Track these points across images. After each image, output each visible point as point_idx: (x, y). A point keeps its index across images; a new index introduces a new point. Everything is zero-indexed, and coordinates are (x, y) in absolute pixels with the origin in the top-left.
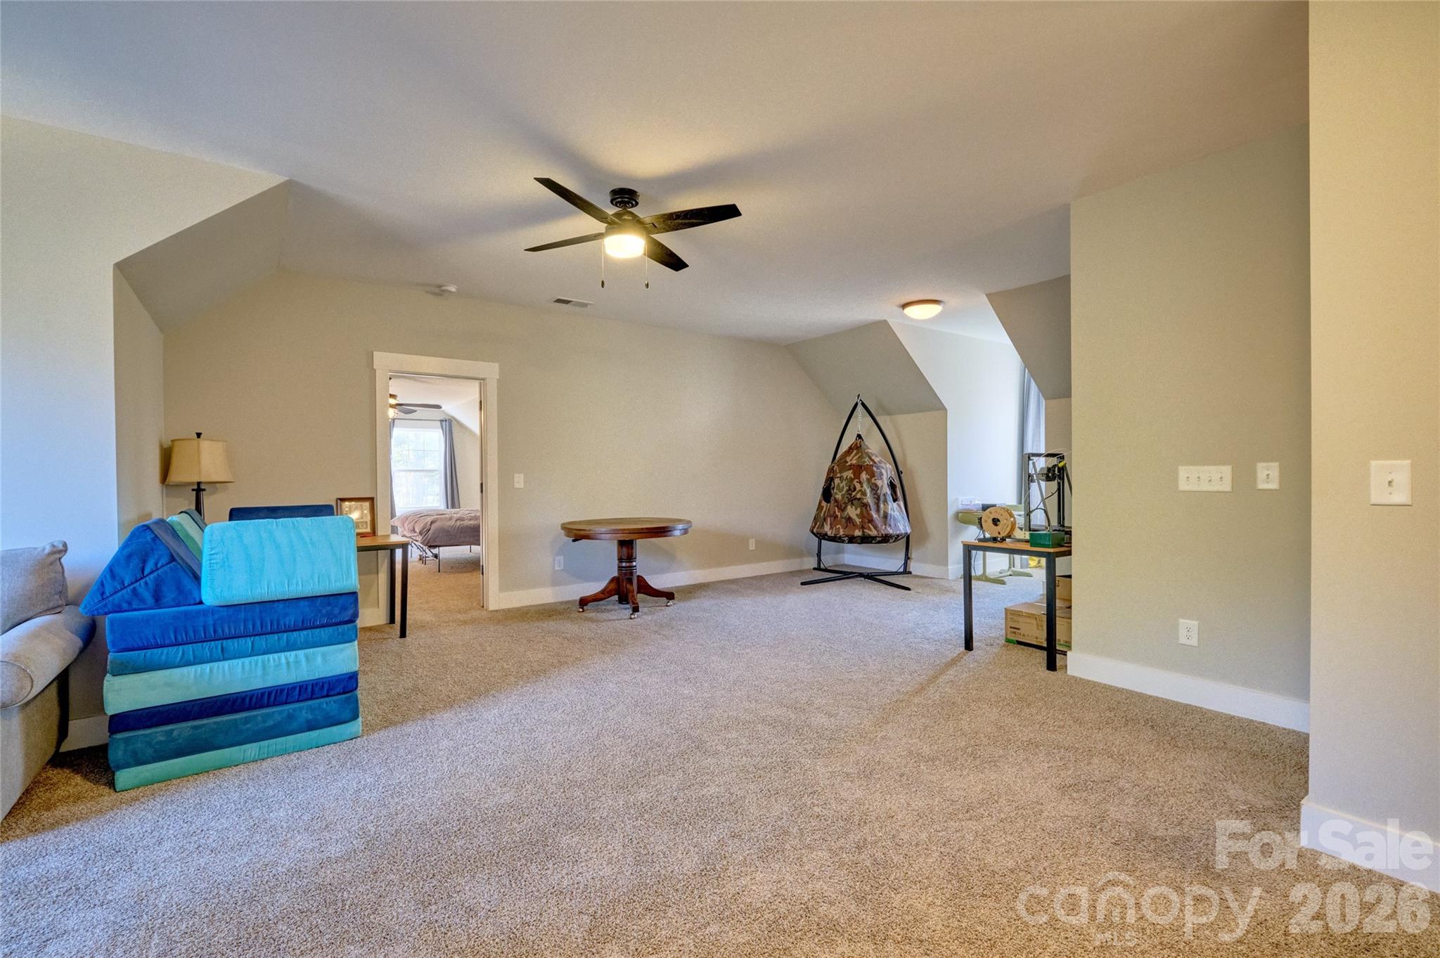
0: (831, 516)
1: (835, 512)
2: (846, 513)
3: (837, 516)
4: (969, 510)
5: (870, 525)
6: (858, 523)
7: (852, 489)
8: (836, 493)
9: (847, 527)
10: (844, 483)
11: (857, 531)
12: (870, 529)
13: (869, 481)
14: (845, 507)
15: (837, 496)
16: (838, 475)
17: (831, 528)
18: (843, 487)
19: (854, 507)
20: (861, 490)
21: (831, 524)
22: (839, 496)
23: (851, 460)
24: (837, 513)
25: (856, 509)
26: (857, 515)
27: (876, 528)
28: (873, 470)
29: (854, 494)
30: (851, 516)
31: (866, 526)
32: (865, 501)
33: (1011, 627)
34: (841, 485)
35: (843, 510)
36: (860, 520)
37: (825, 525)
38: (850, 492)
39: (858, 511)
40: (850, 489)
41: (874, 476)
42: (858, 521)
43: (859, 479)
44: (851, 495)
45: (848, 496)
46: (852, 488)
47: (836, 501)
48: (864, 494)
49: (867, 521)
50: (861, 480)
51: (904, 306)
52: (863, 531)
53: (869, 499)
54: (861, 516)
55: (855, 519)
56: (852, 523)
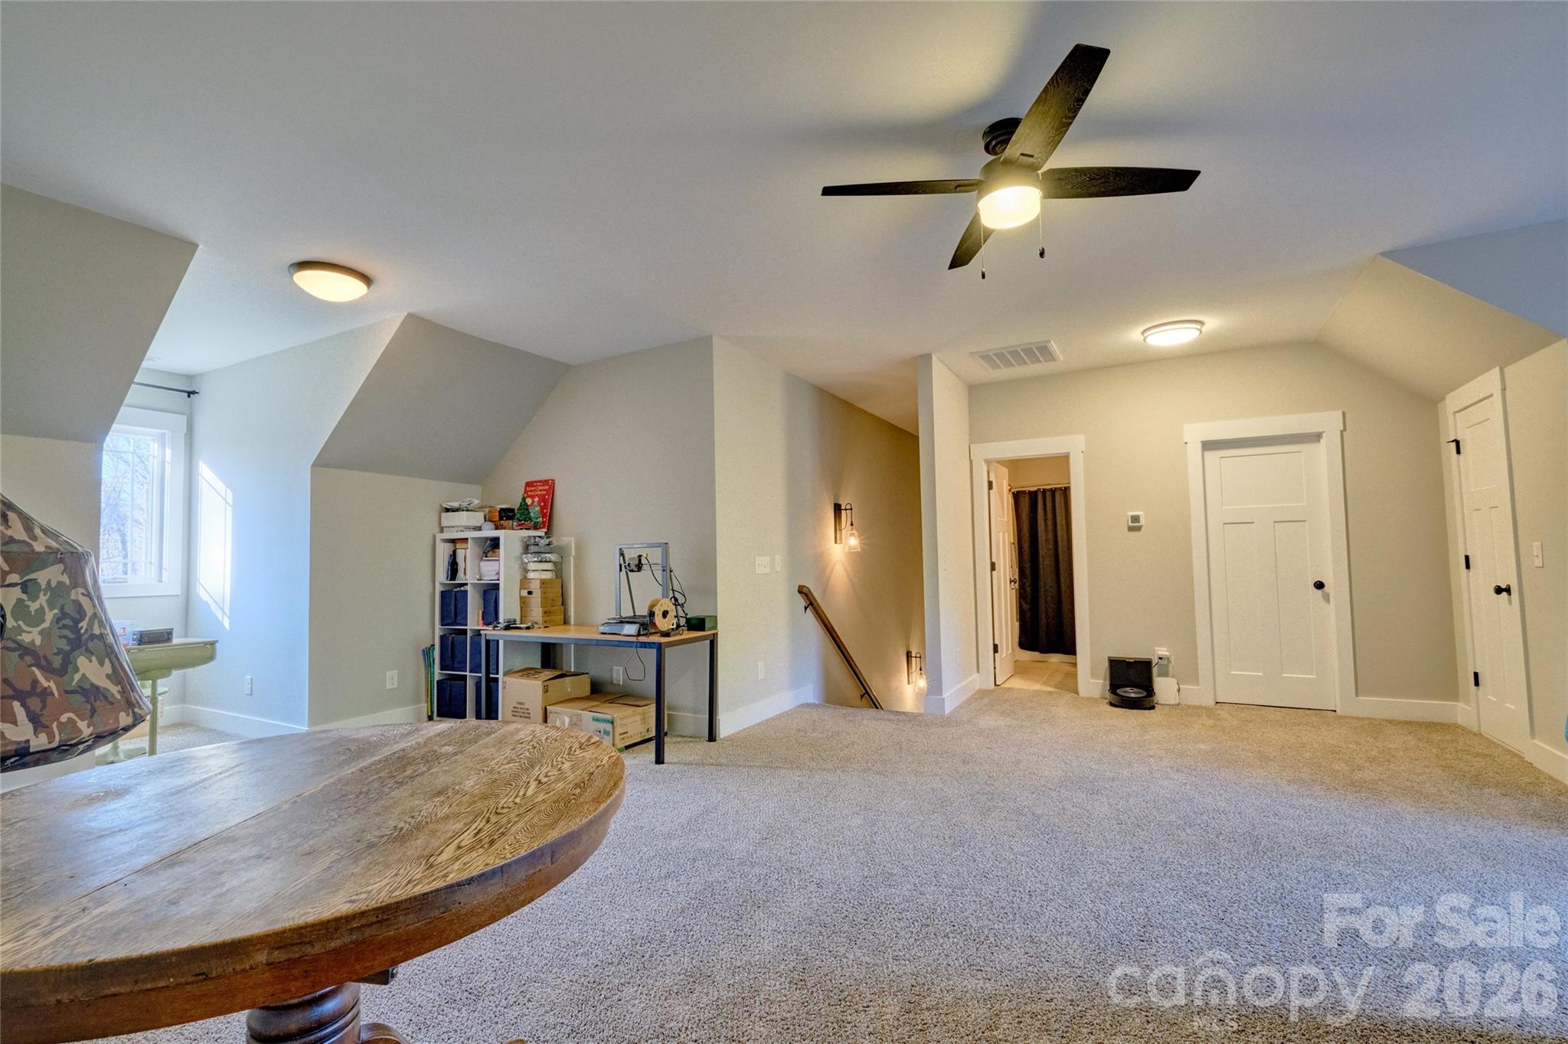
0: (21, 696)
1: (35, 682)
2: (77, 677)
3: (47, 692)
7: (71, 615)
8: (19, 630)
9: (93, 711)
10: (42, 599)
14: (69, 662)
15: (25, 637)
16: (14, 578)
17: (40, 725)
18: (41, 611)
19: (93, 658)
34: (34, 606)
40: (65, 615)
44: (74, 629)
45: (67, 633)
46: (70, 609)
47: (26, 648)
54: (112, 678)
55: (108, 690)
56: (106, 698)
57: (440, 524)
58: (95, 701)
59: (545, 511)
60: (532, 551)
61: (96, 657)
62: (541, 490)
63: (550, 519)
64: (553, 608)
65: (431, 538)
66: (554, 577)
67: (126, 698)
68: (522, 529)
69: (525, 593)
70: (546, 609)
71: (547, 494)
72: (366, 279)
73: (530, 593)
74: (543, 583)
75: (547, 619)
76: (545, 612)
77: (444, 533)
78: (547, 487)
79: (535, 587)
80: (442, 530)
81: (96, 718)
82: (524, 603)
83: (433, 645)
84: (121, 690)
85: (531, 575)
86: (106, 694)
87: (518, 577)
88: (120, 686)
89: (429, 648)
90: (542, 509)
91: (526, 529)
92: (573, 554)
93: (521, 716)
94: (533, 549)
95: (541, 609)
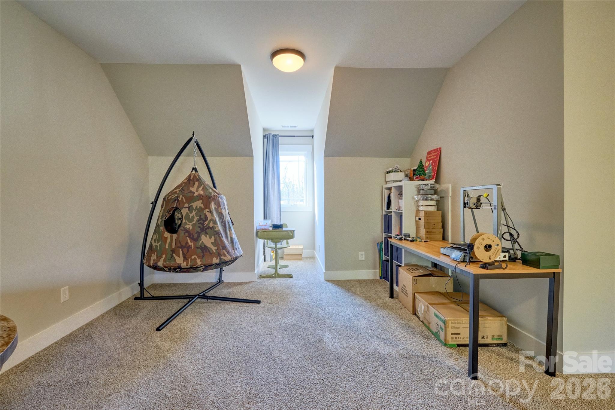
0: (182, 247)
1: (187, 243)
2: (200, 242)
3: (190, 247)
4: (265, 229)
5: (224, 251)
6: (215, 251)
7: (203, 219)
8: (186, 224)
9: (203, 256)
10: (194, 213)
11: (214, 259)
12: (225, 256)
13: (216, 210)
14: (199, 236)
15: (187, 226)
16: (186, 205)
17: (185, 259)
18: (193, 217)
19: (208, 236)
20: (212, 220)
21: (184, 256)
22: (189, 226)
23: (197, 191)
24: (190, 244)
25: (210, 238)
26: (212, 243)
27: (228, 252)
28: (218, 200)
29: (206, 223)
30: (207, 245)
31: (222, 253)
32: (217, 229)
33: (452, 334)
34: (191, 215)
35: (196, 240)
36: (216, 248)
37: (177, 258)
38: (202, 222)
39: (213, 240)
40: (201, 219)
41: (220, 206)
42: (214, 249)
43: (209, 208)
44: (203, 224)
45: (200, 225)
46: (203, 217)
47: (187, 231)
48: (215, 222)
49: (221, 248)
50: (211, 210)
51: (274, 54)
52: (220, 258)
53: (220, 228)
54: (214, 244)
55: (211, 248)
56: (209, 252)
57: (385, 180)
58: (205, 252)
59: (435, 168)
60: (422, 193)
61: (209, 235)
62: (433, 156)
63: (437, 173)
64: (434, 230)
65: (381, 187)
66: (436, 210)
67: (218, 252)
68: (419, 180)
69: (417, 219)
70: (428, 230)
71: (436, 158)
72: (300, 53)
73: (420, 219)
74: (426, 213)
75: (427, 236)
76: (427, 232)
77: (387, 185)
78: (436, 153)
79: (422, 215)
80: (386, 183)
81: (204, 259)
82: (417, 225)
83: (382, 242)
84: (216, 249)
85: (421, 208)
86: (210, 250)
87: (415, 209)
88: (216, 247)
89: (380, 243)
90: (433, 168)
91: (421, 180)
92: (450, 195)
93: (404, 294)
94: (422, 192)
95: (424, 229)
